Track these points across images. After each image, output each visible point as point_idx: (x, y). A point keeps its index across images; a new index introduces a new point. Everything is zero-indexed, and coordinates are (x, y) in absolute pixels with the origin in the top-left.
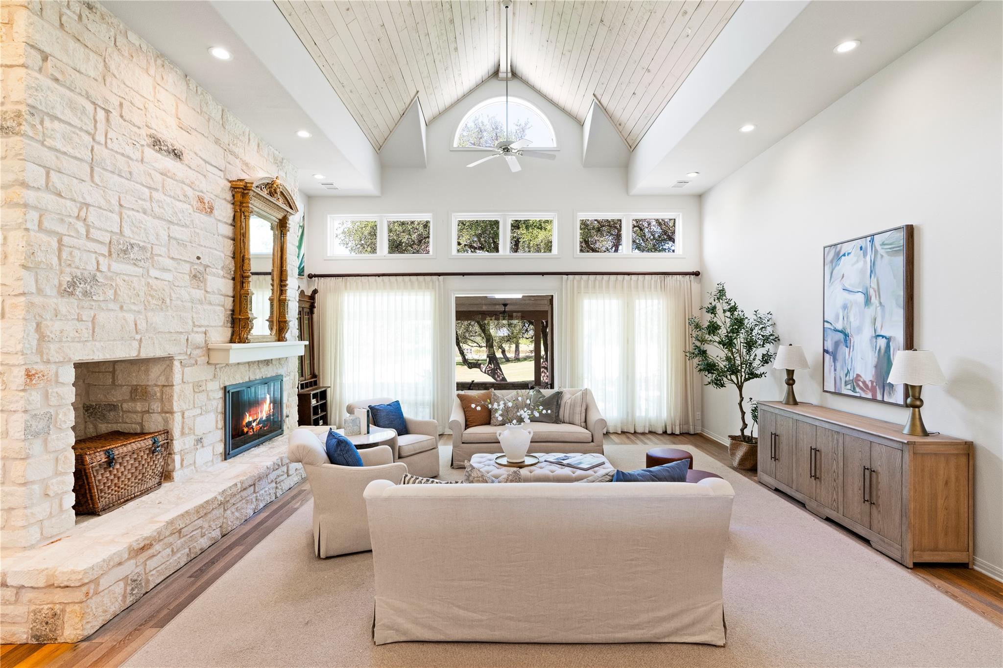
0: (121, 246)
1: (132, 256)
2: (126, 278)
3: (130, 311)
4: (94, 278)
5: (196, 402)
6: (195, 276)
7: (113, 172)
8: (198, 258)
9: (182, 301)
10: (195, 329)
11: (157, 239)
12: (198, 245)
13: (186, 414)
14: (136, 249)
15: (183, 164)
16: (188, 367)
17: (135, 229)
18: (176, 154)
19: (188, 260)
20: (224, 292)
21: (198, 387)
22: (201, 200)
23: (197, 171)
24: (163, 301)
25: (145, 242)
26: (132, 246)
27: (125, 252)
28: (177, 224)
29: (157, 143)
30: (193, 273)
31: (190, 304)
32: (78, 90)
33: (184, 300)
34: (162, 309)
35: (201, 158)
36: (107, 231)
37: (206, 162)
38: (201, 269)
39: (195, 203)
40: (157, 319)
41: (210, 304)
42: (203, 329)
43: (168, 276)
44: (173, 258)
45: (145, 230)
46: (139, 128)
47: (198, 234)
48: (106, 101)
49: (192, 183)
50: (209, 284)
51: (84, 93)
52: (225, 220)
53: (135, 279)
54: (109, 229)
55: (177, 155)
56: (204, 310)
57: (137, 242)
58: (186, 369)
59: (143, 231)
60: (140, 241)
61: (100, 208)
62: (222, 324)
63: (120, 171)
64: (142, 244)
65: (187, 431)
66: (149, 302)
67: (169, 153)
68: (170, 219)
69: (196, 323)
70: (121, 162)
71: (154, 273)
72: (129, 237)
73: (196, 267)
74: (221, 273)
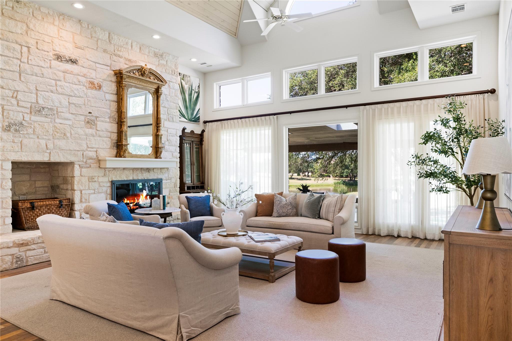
0: (37, 109)
1: (43, 113)
2: (40, 123)
3: (43, 139)
4: (21, 123)
5: (90, 186)
6: (88, 122)
7: (32, 75)
8: (90, 113)
9: (79, 135)
10: (88, 149)
11: (60, 104)
12: (90, 106)
13: (83, 192)
14: (46, 110)
15: (78, 66)
16: (84, 168)
17: (46, 101)
18: (72, 62)
19: (82, 114)
20: (110, 130)
21: (91, 179)
22: (92, 83)
23: (89, 68)
24: (65, 134)
25: (52, 106)
26: (43, 108)
27: (39, 111)
28: (74, 96)
29: (59, 58)
30: (87, 120)
31: (85, 137)
32: (11, 41)
33: (80, 134)
34: (64, 138)
35: (92, 61)
36: (29, 102)
37: (96, 63)
38: (93, 118)
39: (87, 85)
40: (62, 143)
41: (100, 136)
42: (95, 150)
43: (69, 123)
44: (72, 114)
45: (52, 100)
46: (48, 52)
47: (90, 100)
48: (27, 43)
49: (84, 75)
50: (98, 126)
51: (14, 41)
52: (111, 92)
53: (46, 124)
54: (29, 101)
55: (74, 62)
56: (95, 139)
57: (46, 106)
58: (83, 169)
59: (50, 101)
60: (49, 106)
61: (25, 92)
62: (109, 147)
63: (36, 74)
64: (49, 107)
65: (83, 200)
66: (55, 135)
67: (68, 61)
68: (69, 94)
69: (89, 146)
70: (36, 70)
71: (58, 121)
72: (43, 104)
73: (88, 117)
74: (108, 120)
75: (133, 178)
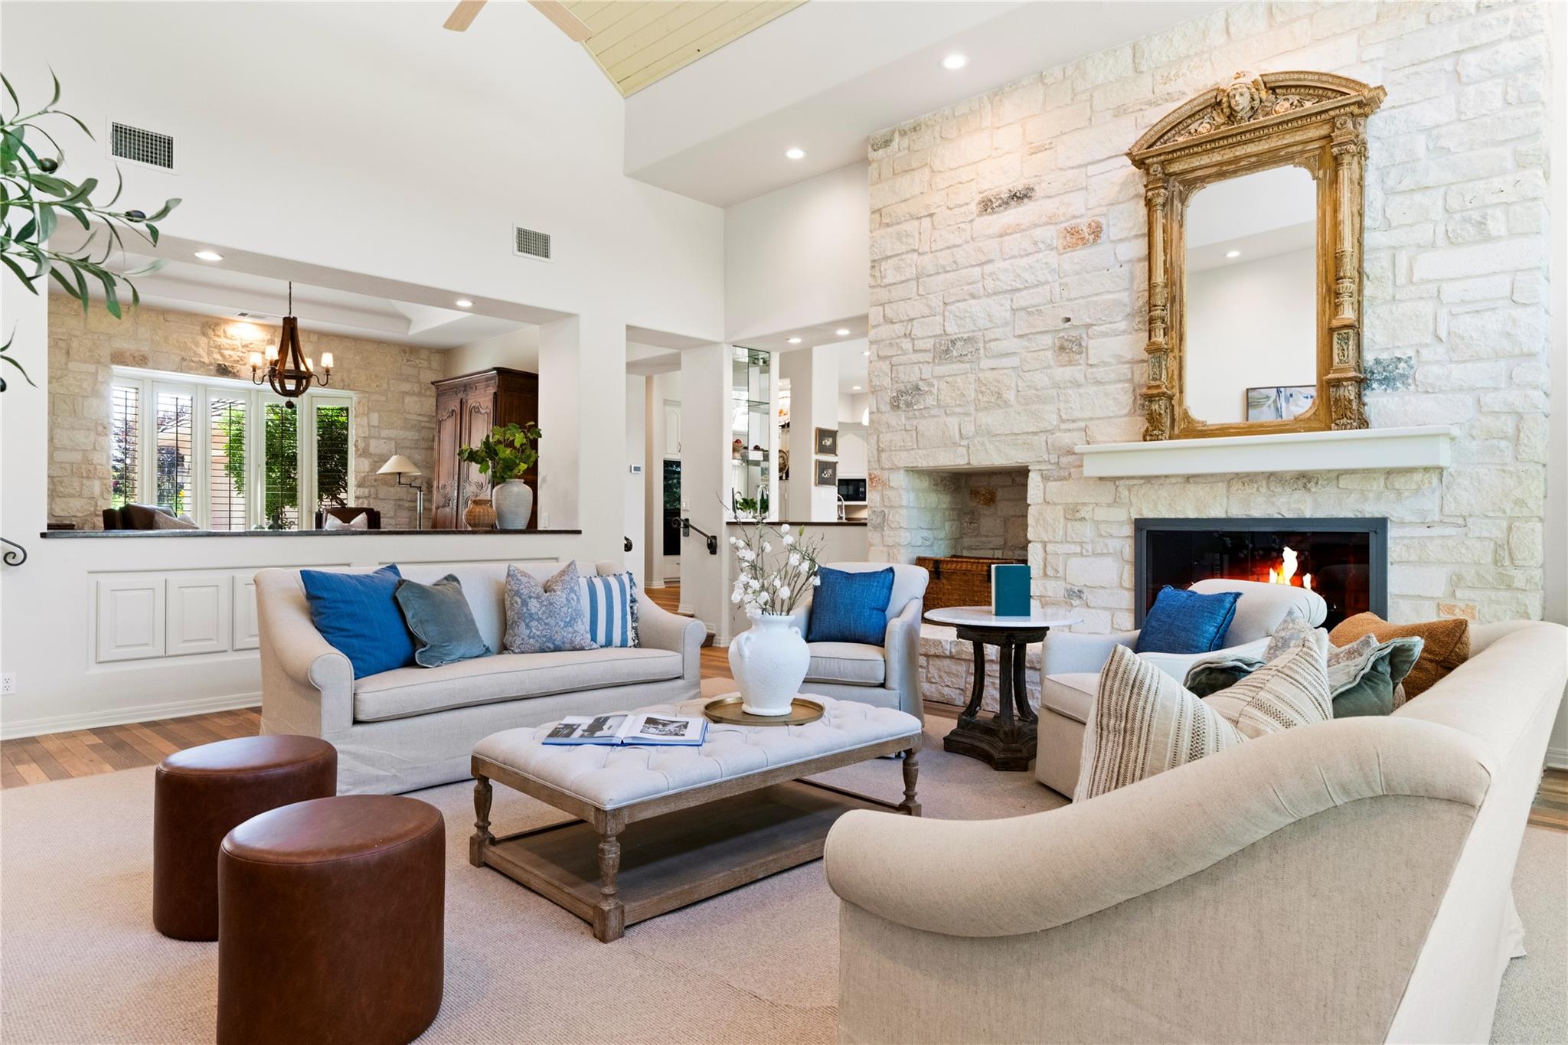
0: (942, 348)
1: (955, 353)
2: (949, 379)
3: (954, 414)
4: (917, 388)
5: (1068, 534)
6: (1062, 348)
7: (938, 273)
8: (1068, 320)
9: (1037, 390)
10: (1063, 426)
11: (990, 321)
12: (1068, 300)
13: (1050, 548)
14: (959, 344)
15: (1036, 200)
16: (1055, 480)
17: (959, 322)
18: (1018, 198)
19: (1043, 329)
20: (1129, 357)
21: (1073, 513)
22: (1073, 232)
23: (1065, 193)
24: (999, 396)
25: (973, 331)
26: (953, 342)
27: (947, 351)
28: (1026, 288)
29: (987, 206)
30: (1058, 344)
31: (1054, 392)
32: (903, 219)
33: (1038, 387)
34: (999, 406)
35: (1072, 168)
36: (930, 337)
37: (1086, 165)
38: (1074, 333)
39: (1060, 241)
40: (992, 420)
41: (1098, 383)
42: (1082, 424)
43: (1014, 361)
44: (1020, 336)
45: (971, 317)
46: (967, 204)
47: (1067, 284)
48: (928, 207)
49: (1050, 218)
50: (1091, 352)
51: (908, 217)
52: (1134, 233)
53: (959, 379)
54: (931, 334)
56: (1080, 395)
57: (959, 336)
58: (1050, 484)
59: (968, 320)
60: (964, 333)
61: (923, 317)
62: (1126, 411)
63: (944, 267)
64: (965, 336)
65: (1050, 572)
66: (979, 400)
67: (1007, 203)
68: (1009, 288)
69: (1064, 417)
70: (944, 258)
71: (985, 363)
72: (956, 334)
73: (1061, 335)
74: (1123, 325)
75: (1227, 512)
